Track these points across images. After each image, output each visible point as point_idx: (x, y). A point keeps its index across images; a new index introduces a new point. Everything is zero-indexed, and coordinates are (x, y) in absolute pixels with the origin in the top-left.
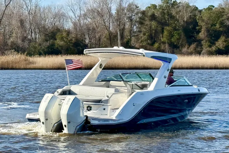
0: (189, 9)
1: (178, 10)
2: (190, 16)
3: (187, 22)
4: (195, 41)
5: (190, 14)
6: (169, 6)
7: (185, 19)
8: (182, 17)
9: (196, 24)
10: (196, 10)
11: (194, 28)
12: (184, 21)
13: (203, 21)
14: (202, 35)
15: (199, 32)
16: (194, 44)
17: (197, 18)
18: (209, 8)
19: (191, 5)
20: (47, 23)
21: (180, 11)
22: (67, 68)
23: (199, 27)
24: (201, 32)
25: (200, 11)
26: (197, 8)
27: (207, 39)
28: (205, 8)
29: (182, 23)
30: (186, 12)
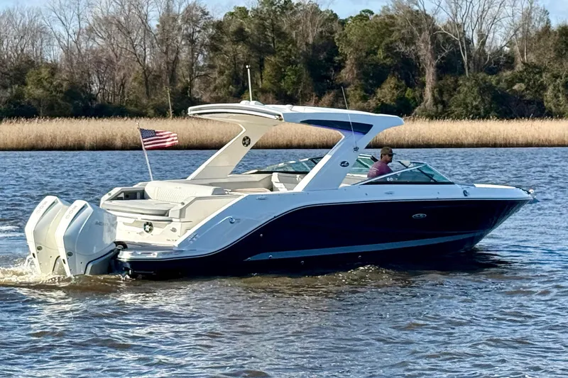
0: (318, 18)
1: (294, 19)
2: (321, 32)
3: (313, 46)
4: (331, 88)
5: (321, 29)
6: (275, 12)
7: (311, 40)
8: (305, 36)
9: (334, 50)
10: (332, 20)
11: (330, 59)
12: (307, 44)
13: (349, 43)
14: (346, 74)
15: (339, 67)
16: (329, 93)
17: (336, 38)
18: (361, 15)
19: (323, 9)
20: (5, 47)
21: (298, 22)
23: (341, 58)
24: (344, 67)
25: (343, 23)
26: (336, 15)
27: (357, 82)
28: (354, 15)
29: (304, 48)
30: (313, 25)
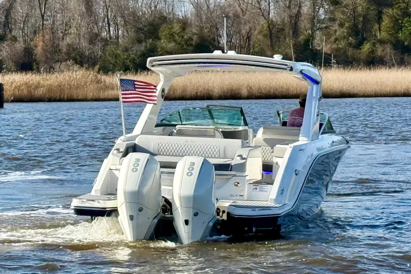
20: (140, 4)
22: (123, 98)
